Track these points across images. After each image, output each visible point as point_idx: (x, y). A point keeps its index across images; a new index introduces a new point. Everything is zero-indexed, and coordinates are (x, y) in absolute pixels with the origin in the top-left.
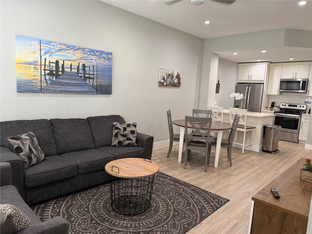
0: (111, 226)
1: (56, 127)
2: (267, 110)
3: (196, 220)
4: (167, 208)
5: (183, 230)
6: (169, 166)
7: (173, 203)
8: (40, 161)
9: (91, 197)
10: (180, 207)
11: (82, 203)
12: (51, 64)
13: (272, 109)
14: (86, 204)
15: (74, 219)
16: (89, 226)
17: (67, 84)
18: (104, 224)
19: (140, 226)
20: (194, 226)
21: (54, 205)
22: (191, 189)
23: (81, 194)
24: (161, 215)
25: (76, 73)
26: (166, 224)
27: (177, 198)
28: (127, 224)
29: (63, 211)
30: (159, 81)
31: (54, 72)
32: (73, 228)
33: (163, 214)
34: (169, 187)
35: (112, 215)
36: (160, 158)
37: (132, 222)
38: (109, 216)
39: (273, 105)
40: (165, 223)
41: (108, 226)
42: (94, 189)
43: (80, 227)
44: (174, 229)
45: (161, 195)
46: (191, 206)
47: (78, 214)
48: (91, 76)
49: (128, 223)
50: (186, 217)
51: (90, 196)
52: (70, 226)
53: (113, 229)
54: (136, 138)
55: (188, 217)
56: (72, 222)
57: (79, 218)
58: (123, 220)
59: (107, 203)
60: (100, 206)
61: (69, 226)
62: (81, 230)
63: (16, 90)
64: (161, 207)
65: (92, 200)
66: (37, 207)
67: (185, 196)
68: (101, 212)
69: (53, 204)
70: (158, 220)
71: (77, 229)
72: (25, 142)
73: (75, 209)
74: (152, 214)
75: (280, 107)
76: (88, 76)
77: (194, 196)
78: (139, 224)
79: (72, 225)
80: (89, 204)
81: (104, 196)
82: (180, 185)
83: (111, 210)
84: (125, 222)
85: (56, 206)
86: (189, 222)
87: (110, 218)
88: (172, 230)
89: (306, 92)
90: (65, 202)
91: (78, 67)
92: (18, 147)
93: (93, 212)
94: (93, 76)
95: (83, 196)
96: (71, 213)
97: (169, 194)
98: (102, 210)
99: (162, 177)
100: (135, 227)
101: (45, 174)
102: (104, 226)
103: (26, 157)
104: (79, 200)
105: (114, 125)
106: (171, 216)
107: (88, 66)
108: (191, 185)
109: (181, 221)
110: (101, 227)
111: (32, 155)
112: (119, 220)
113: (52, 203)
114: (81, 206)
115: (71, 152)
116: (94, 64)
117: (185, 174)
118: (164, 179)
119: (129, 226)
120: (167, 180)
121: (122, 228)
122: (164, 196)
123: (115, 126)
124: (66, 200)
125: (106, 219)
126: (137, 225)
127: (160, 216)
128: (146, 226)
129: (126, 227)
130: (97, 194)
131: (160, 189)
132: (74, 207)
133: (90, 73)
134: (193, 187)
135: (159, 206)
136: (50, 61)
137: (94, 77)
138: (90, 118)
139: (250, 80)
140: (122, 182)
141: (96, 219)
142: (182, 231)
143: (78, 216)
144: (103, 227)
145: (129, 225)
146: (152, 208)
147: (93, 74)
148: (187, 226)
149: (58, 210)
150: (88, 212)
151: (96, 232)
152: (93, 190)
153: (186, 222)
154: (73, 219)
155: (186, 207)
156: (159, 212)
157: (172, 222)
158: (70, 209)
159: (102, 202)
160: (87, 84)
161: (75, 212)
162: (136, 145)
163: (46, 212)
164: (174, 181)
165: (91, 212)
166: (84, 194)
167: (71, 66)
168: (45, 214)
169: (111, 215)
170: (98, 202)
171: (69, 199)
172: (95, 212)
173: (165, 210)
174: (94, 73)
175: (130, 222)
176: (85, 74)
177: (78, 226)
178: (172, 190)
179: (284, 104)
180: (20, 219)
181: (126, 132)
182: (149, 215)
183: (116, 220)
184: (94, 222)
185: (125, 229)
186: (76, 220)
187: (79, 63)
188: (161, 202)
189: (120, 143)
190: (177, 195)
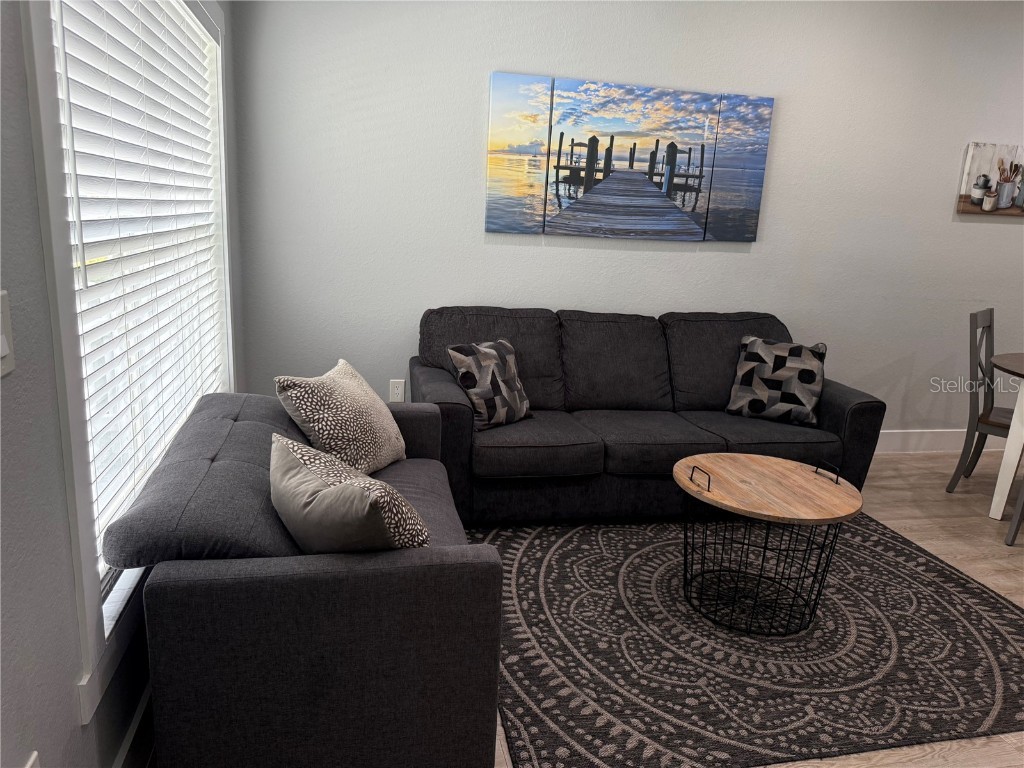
0: (664, 638)
1: (571, 333)
3: (976, 722)
4: (874, 648)
5: (905, 731)
6: (940, 520)
7: (902, 641)
8: (516, 419)
9: (634, 547)
10: (928, 661)
11: (605, 554)
12: (575, 148)
14: (614, 560)
15: (572, 587)
16: (605, 617)
17: (616, 210)
18: (645, 627)
19: (753, 667)
20: (957, 738)
21: (534, 539)
22: (1003, 618)
23: (610, 531)
24: (840, 663)
25: (645, 174)
26: (846, 693)
27: (930, 629)
28: (714, 649)
29: (550, 560)
30: (963, 192)
31: (583, 174)
32: (563, 609)
33: (848, 660)
34: (910, 587)
35: (678, 611)
36: (912, 488)
37: (732, 651)
38: (669, 612)
40: (845, 689)
41: (656, 637)
42: (649, 529)
43: (581, 612)
44: (873, 719)
45: (866, 604)
46: (978, 672)
47: (586, 578)
48: (691, 181)
49: (719, 647)
50: (934, 697)
51: (633, 543)
52: (557, 603)
53: (667, 649)
54: (815, 399)
55: (945, 700)
56: (564, 593)
57: (583, 590)
58: (706, 635)
59: (674, 576)
60: (650, 577)
61: (556, 600)
62: (580, 622)
63: (483, 226)
64: (852, 639)
65: (636, 554)
66: (494, 532)
67: (968, 633)
68: (650, 593)
69: (532, 536)
70: (824, 674)
71: (571, 615)
72: (483, 364)
73: (581, 565)
74: (808, 650)
76: (682, 181)
77: (1006, 642)
78: (753, 662)
79: (562, 601)
80: (622, 564)
81: (672, 553)
82: (959, 592)
83: (680, 596)
84: (712, 643)
85: (537, 542)
86: (940, 718)
87: (670, 617)
88: (861, 716)
90: (562, 540)
91: (654, 155)
92: (467, 372)
93: (625, 586)
94: (697, 181)
95: (613, 538)
96: (568, 570)
97: (902, 609)
98: (653, 590)
99: (895, 550)
100: (739, 665)
101: (519, 451)
102: (645, 631)
103: (483, 401)
104: (598, 544)
105: (746, 346)
106: (879, 676)
107: (685, 148)
108: (1014, 605)
109: (910, 703)
110: (635, 633)
111: (498, 399)
112: (695, 632)
113: (530, 534)
114: (598, 561)
115: (602, 409)
116: (705, 142)
117: (998, 561)
118: (901, 559)
119: (717, 658)
120: (911, 564)
121: (694, 655)
122: (880, 610)
123: (748, 350)
124: (566, 537)
125: (657, 617)
126: (746, 664)
127: (836, 665)
128: (775, 677)
129: (710, 657)
130: (654, 543)
131: (871, 584)
132: (582, 558)
133: (691, 171)
134: (1018, 612)
135: (846, 633)
136: (573, 140)
137: (700, 184)
138: (671, 315)
140: (743, 530)
141: (628, 608)
142: (901, 734)
143: (583, 583)
144: (643, 634)
145: (719, 655)
146: (818, 633)
147: (698, 173)
148: (927, 726)
149: (539, 555)
150: (614, 581)
151: (619, 639)
152: (645, 529)
153: (931, 712)
154: (568, 586)
155: (952, 668)
156: (836, 652)
157: (873, 696)
158: (569, 560)
159: (662, 568)
160: (676, 207)
161: (579, 571)
162: (814, 421)
163: (510, 551)
164: (941, 573)
165: (621, 586)
166: (618, 534)
167: (633, 151)
168: (508, 556)
169: (675, 611)
170: (650, 566)
171: (574, 534)
172: (631, 588)
173: (864, 654)
174: (701, 171)
175: (726, 649)
176: (672, 175)
177: (576, 608)
178: (918, 598)
180: (399, 519)
181: (781, 374)
182: (796, 649)
183: (685, 629)
184: (621, 612)
185: (705, 660)
186: (577, 591)
187: (658, 141)
188: (857, 624)
189: (757, 406)
190: (933, 622)
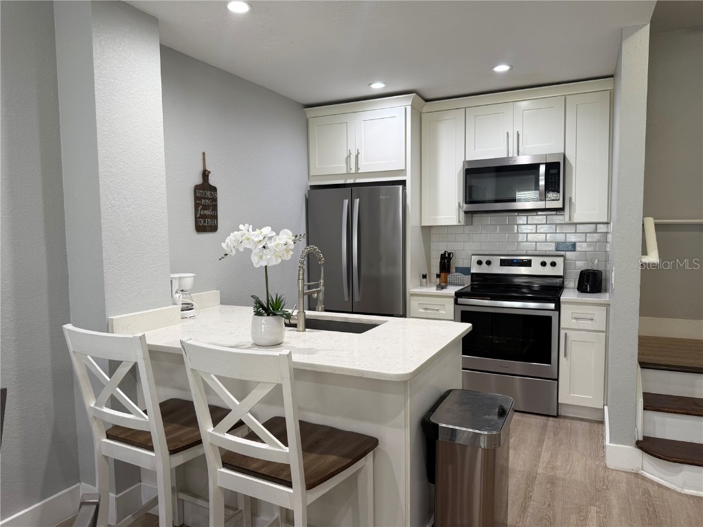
2: (426, 286)
13: (446, 282)
39: (446, 262)
75: (473, 271)
89: (562, 209)
139: (353, 171)
179: (484, 259)
